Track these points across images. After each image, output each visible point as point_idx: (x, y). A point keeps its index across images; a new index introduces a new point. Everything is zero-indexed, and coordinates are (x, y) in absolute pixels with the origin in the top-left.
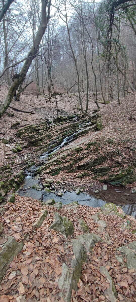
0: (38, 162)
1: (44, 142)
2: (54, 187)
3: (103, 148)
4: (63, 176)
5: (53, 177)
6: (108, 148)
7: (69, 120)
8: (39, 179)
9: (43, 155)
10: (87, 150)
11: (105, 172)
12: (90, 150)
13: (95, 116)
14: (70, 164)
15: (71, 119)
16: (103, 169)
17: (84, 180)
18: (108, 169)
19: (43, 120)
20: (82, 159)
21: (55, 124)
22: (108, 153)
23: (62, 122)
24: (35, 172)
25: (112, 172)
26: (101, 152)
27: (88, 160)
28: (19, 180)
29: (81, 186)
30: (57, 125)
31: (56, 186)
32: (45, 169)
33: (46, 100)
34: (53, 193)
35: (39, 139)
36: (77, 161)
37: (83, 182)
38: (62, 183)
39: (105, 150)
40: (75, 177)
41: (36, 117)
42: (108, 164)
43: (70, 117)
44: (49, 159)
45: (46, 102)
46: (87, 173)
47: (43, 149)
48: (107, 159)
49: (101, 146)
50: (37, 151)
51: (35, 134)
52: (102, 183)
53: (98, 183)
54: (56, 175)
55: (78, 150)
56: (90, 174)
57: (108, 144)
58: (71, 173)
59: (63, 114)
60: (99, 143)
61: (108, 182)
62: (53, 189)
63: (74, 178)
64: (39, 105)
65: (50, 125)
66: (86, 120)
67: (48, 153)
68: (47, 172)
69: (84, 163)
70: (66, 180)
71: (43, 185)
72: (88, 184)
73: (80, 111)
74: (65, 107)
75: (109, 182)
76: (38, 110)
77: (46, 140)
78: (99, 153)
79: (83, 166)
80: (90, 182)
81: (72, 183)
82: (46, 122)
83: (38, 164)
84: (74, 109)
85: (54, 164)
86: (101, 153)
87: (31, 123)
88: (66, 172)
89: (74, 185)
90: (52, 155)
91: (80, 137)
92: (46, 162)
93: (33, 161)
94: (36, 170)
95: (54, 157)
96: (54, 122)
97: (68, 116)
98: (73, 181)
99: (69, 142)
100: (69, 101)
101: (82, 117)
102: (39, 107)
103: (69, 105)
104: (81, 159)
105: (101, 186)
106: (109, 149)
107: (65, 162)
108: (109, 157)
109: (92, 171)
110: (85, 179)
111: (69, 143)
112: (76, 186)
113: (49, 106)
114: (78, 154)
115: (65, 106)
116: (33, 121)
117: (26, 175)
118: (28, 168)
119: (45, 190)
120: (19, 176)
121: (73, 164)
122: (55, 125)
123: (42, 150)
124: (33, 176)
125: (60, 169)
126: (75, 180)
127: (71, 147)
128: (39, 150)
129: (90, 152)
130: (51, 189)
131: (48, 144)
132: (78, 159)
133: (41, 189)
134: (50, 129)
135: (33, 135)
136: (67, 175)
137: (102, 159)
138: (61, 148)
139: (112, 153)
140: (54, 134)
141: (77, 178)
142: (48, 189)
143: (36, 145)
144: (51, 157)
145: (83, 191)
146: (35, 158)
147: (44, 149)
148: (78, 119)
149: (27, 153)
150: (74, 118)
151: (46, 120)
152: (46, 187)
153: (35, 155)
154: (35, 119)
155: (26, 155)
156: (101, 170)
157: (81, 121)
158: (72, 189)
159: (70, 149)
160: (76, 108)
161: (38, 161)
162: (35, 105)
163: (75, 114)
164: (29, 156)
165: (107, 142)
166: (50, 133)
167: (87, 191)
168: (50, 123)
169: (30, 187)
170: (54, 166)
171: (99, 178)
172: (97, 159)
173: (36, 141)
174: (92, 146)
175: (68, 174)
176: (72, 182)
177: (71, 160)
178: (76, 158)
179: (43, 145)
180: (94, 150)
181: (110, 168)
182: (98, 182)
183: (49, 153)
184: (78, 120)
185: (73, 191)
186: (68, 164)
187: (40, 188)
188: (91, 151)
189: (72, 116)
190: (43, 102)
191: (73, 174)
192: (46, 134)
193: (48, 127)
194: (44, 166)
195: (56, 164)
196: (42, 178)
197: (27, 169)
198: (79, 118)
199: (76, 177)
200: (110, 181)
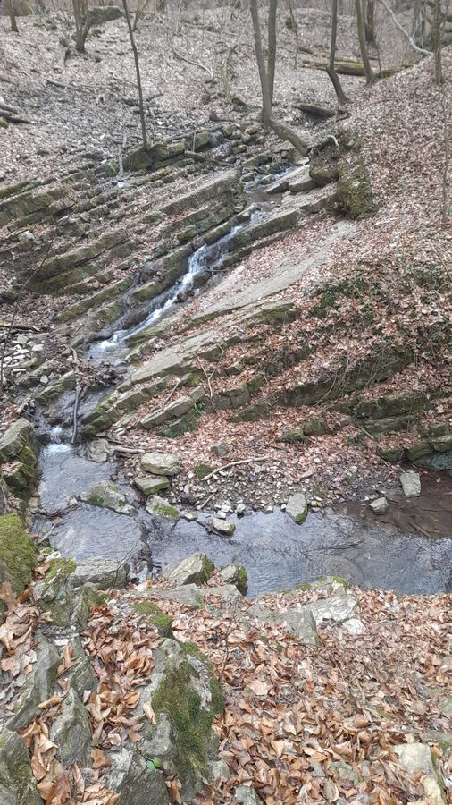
0: (91, 374)
1: (101, 273)
2: (186, 490)
3: (397, 306)
4: (216, 438)
5: (175, 442)
6: (422, 309)
7: (197, 160)
8: (108, 455)
9: (102, 339)
10: (323, 316)
11: (406, 413)
12: (334, 316)
13: (330, 142)
14: (245, 381)
15: (201, 154)
16: (397, 403)
17: (311, 450)
18: (420, 402)
19: (71, 157)
20: (300, 357)
21: (133, 180)
22: (420, 333)
23: (164, 167)
24: (84, 422)
25: (441, 414)
26: (391, 326)
27: (326, 365)
28: (20, 471)
29: (307, 481)
30: (143, 183)
31: (195, 488)
32: (131, 405)
33: (63, 43)
34: (190, 520)
35: (72, 257)
36: (276, 370)
37: (312, 462)
38: (222, 473)
39: (406, 320)
40: (270, 438)
41: (36, 140)
42: (421, 381)
43: (197, 140)
44: (135, 355)
45: (65, 60)
46: (322, 420)
47: (99, 310)
48: (415, 359)
49: (388, 300)
50: (71, 318)
51: (51, 235)
52: (394, 463)
53: (374, 464)
54: (187, 434)
55: (279, 318)
56: (337, 425)
57: (418, 292)
58: (252, 421)
59: (160, 123)
60: (376, 285)
61: (417, 459)
62: (188, 502)
63: (267, 447)
64: (34, 71)
65: (114, 184)
66: (270, 160)
67: (124, 328)
68: (143, 421)
69: (310, 376)
70: (233, 455)
71: (135, 486)
72: (336, 474)
73: (238, 111)
74: (162, 89)
75: (421, 457)
76: (35, 102)
77: (107, 263)
78: (376, 332)
79: (306, 390)
80: (339, 463)
81: (262, 469)
82: (91, 166)
83: (92, 383)
84: (207, 100)
85: (168, 384)
86: (388, 332)
87: (14, 171)
88: (227, 420)
89: (273, 479)
90: (150, 338)
91: (262, 246)
92: (126, 372)
93: (63, 372)
94: (87, 414)
95: (160, 349)
96: (126, 169)
97: (189, 139)
98: (264, 460)
99: (215, 273)
100: (176, 57)
101: (248, 143)
102: (37, 83)
103: (180, 77)
104: (292, 357)
105: (391, 477)
106: (424, 312)
107: (219, 375)
108: (427, 349)
109: (343, 411)
110: (317, 449)
111: (215, 277)
112: (285, 480)
113: (83, 79)
114: (281, 338)
115: (162, 83)
116: (23, 159)
117: (45, 440)
118: (45, 406)
119: (151, 511)
120: (17, 449)
121: (258, 380)
122: (135, 185)
123: (94, 315)
124: (75, 444)
125: (202, 404)
126: (277, 455)
127: (236, 300)
128: (80, 314)
129: (337, 325)
130: (178, 503)
131: (120, 285)
132: (281, 360)
133: (131, 507)
134: (116, 206)
135: (41, 239)
136: (236, 434)
137: (393, 358)
138: (180, 301)
139: (440, 334)
140: (141, 232)
141: (283, 444)
142: (166, 501)
143: (62, 286)
144: (143, 345)
145: (319, 504)
146: (66, 356)
147: (105, 307)
148: (231, 153)
149: (24, 330)
150: (217, 145)
151: (87, 156)
152: (156, 497)
153: (64, 340)
154: (30, 151)
155: (21, 339)
156: (389, 408)
157: (247, 165)
158: (269, 499)
159: (237, 309)
160: (219, 95)
161: (89, 371)
162: (13, 70)
163: (217, 125)
164: (37, 341)
165: (412, 281)
166: (121, 226)
167: (336, 502)
168: (110, 173)
169: (79, 499)
170: (173, 395)
171: (376, 440)
172: (369, 359)
173: (59, 267)
174: (345, 299)
175: (240, 427)
176: (261, 462)
177: (247, 362)
178: (272, 352)
179: (96, 289)
180: (356, 319)
181: (428, 397)
182: (375, 458)
183: (129, 326)
184: (232, 157)
185: (275, 504)
186: (234, 383)
187: (126, 502)
188: (341, 324)
189: (205, 137)
190: (49, 56)
191: (261, 426)
192: (101, 231)
193: (105, 194)
194: (121, 391)
195: (180, 386)
196: (124, 453)
197: (40, 410)
198: (237, 145)
199: (278, 441)
200: (428, 455)
